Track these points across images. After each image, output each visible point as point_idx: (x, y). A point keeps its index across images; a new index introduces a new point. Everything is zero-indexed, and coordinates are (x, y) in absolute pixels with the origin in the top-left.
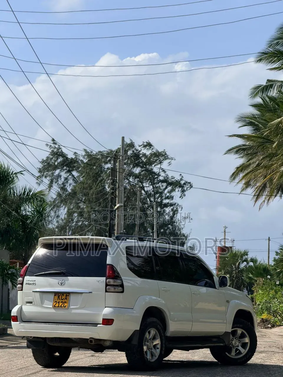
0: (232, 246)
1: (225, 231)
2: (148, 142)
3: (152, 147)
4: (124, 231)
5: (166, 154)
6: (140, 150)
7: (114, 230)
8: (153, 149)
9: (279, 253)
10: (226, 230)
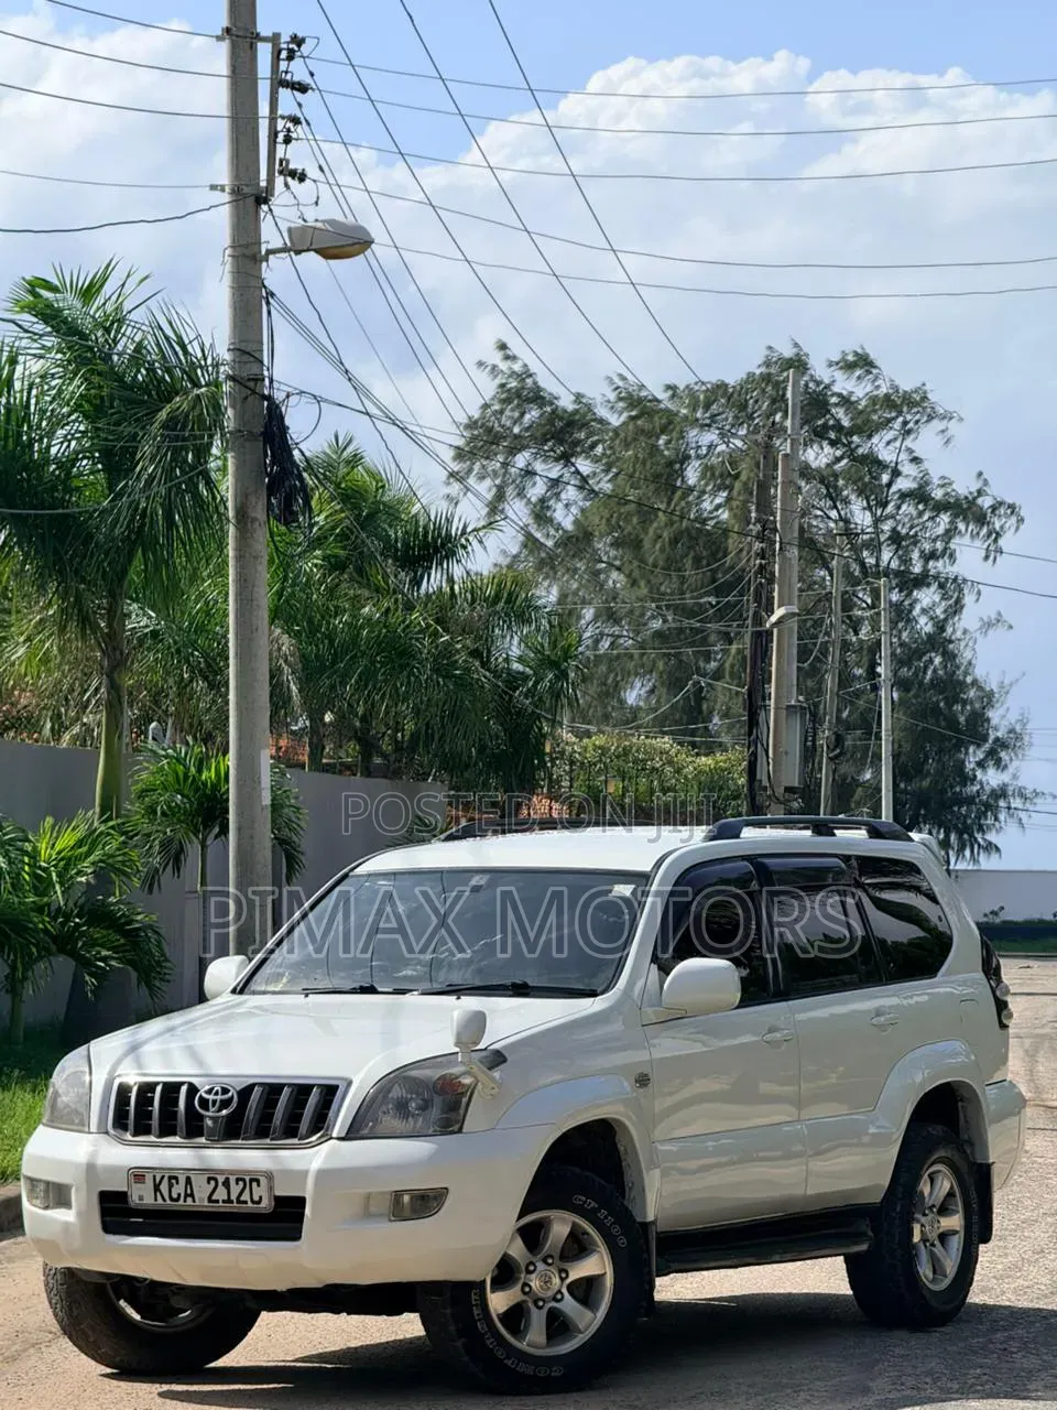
2: (860, 351)
3: (874, 371)
4: (799, 701)
5: (925, 398)
6: (827, 381)
7: (765, 697)
8: (876, 378)
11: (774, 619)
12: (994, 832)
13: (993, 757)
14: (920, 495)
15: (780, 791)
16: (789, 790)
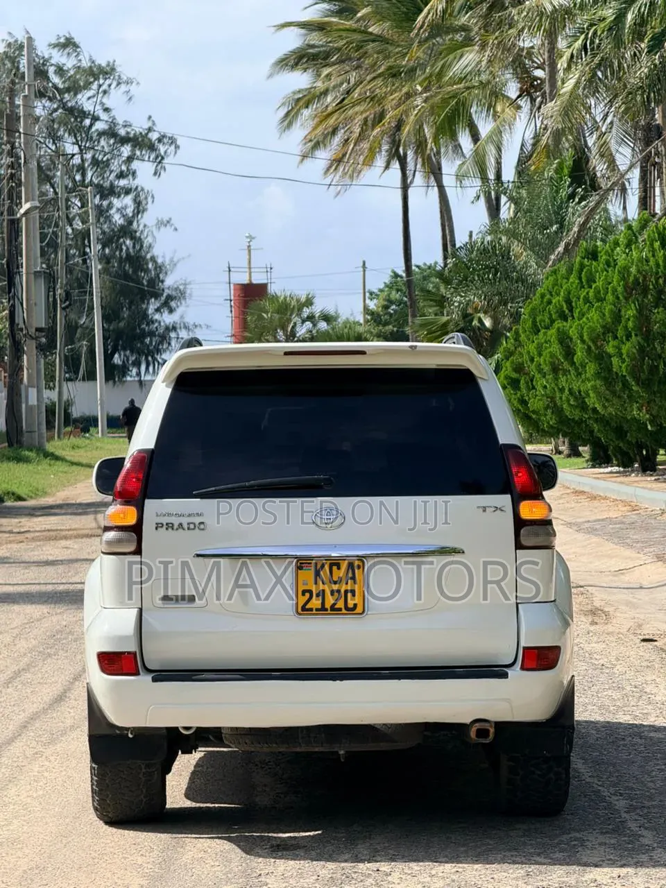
0: (265, 282)
1: (249, 246)
4: (43, 268)
5: (114, 70)
7: (19, 266)
8: (79, 54)
9: (376, 295)
10: (251, 243)
11: (22, 211)
12: (168, 352)
13: (167, 305)
14: (111, 133)
15: (32, 331)
16: (38, 330)
